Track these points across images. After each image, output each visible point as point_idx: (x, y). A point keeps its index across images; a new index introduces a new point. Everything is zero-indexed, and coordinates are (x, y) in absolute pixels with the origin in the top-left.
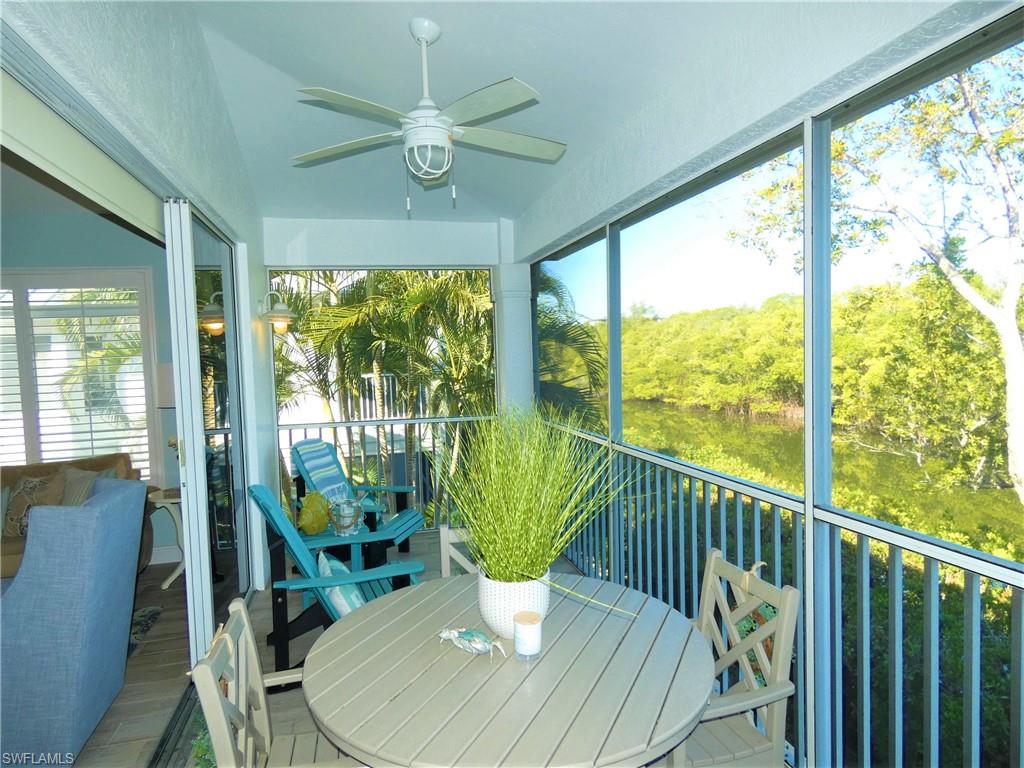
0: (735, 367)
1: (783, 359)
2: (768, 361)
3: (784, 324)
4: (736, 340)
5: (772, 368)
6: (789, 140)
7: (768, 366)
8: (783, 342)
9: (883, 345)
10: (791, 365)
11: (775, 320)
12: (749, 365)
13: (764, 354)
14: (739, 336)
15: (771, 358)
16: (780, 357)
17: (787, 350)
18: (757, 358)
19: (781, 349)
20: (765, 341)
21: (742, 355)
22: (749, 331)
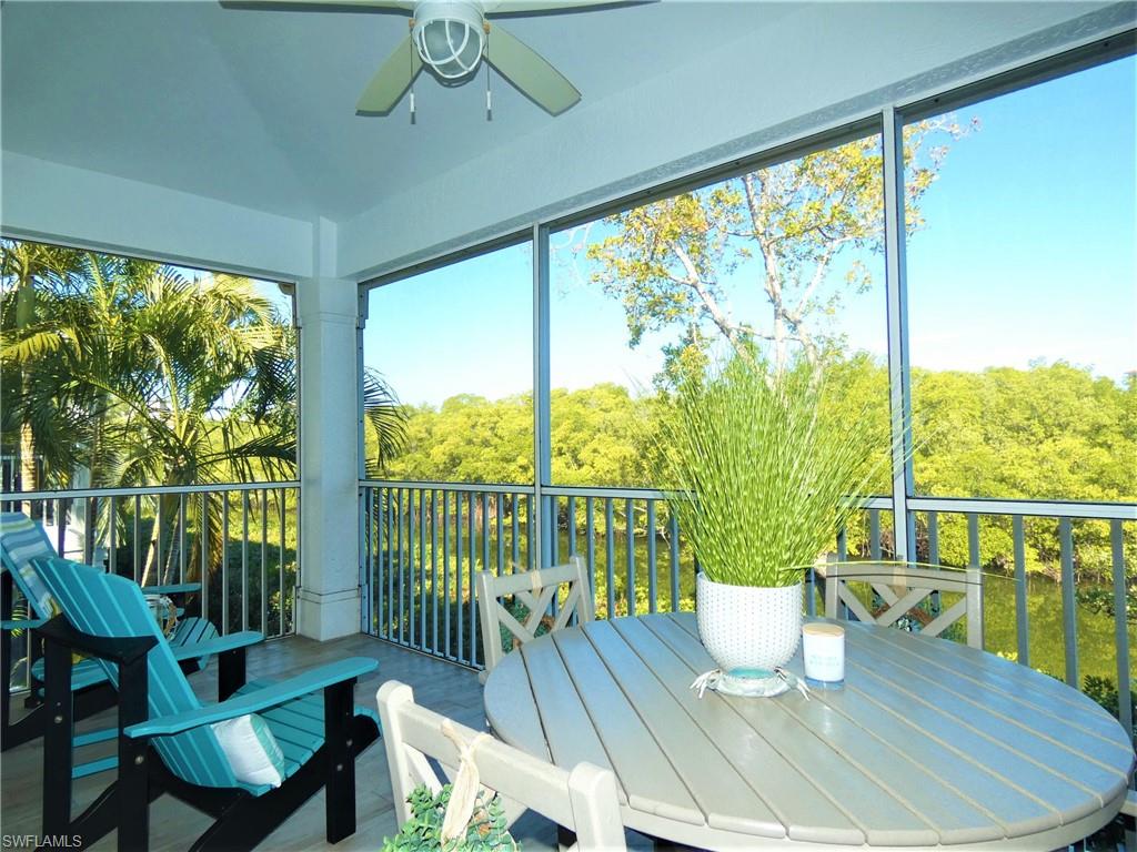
0: (422, 469)
1: (470, 459)
2: (455, 461)
3: (470, 423)
4: (421, 440)
5: (459, 468)
6: (873, 125)
7: (455, 467)
8: (470, 442)
9: (561, 445)
10: (479, 464)
11: (460, 419)
12: (437, 465)
13: (451, 455)
14: (424, 435)
15: (458, 458)
16: (467, 457)
17: (474, 450)
18: (445, 458)
19: (468, 448)
20: (452, 440)
21: (428, 455)
22: (435, 429)
